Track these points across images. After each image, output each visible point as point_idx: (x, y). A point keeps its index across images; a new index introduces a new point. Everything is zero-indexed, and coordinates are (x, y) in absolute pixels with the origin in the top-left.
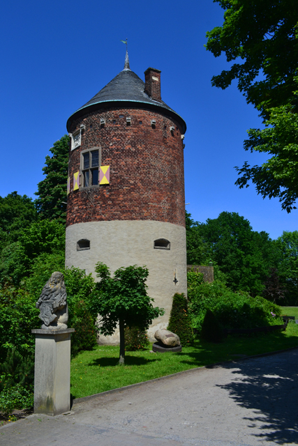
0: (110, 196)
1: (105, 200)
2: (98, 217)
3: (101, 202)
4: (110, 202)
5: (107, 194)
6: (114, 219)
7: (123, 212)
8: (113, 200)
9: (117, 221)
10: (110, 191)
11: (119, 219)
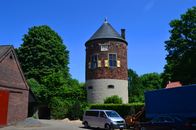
0: (120, 71)
1: (119, 72)
2: (117, 78)
3: (117, 73)
4: (120, 73)
5: (119, 71)
6: (121, 79)
7: (123, 77)
8: (121, 73)
9: (122, 80)
10: (120, 70)
11: (122, 79)
